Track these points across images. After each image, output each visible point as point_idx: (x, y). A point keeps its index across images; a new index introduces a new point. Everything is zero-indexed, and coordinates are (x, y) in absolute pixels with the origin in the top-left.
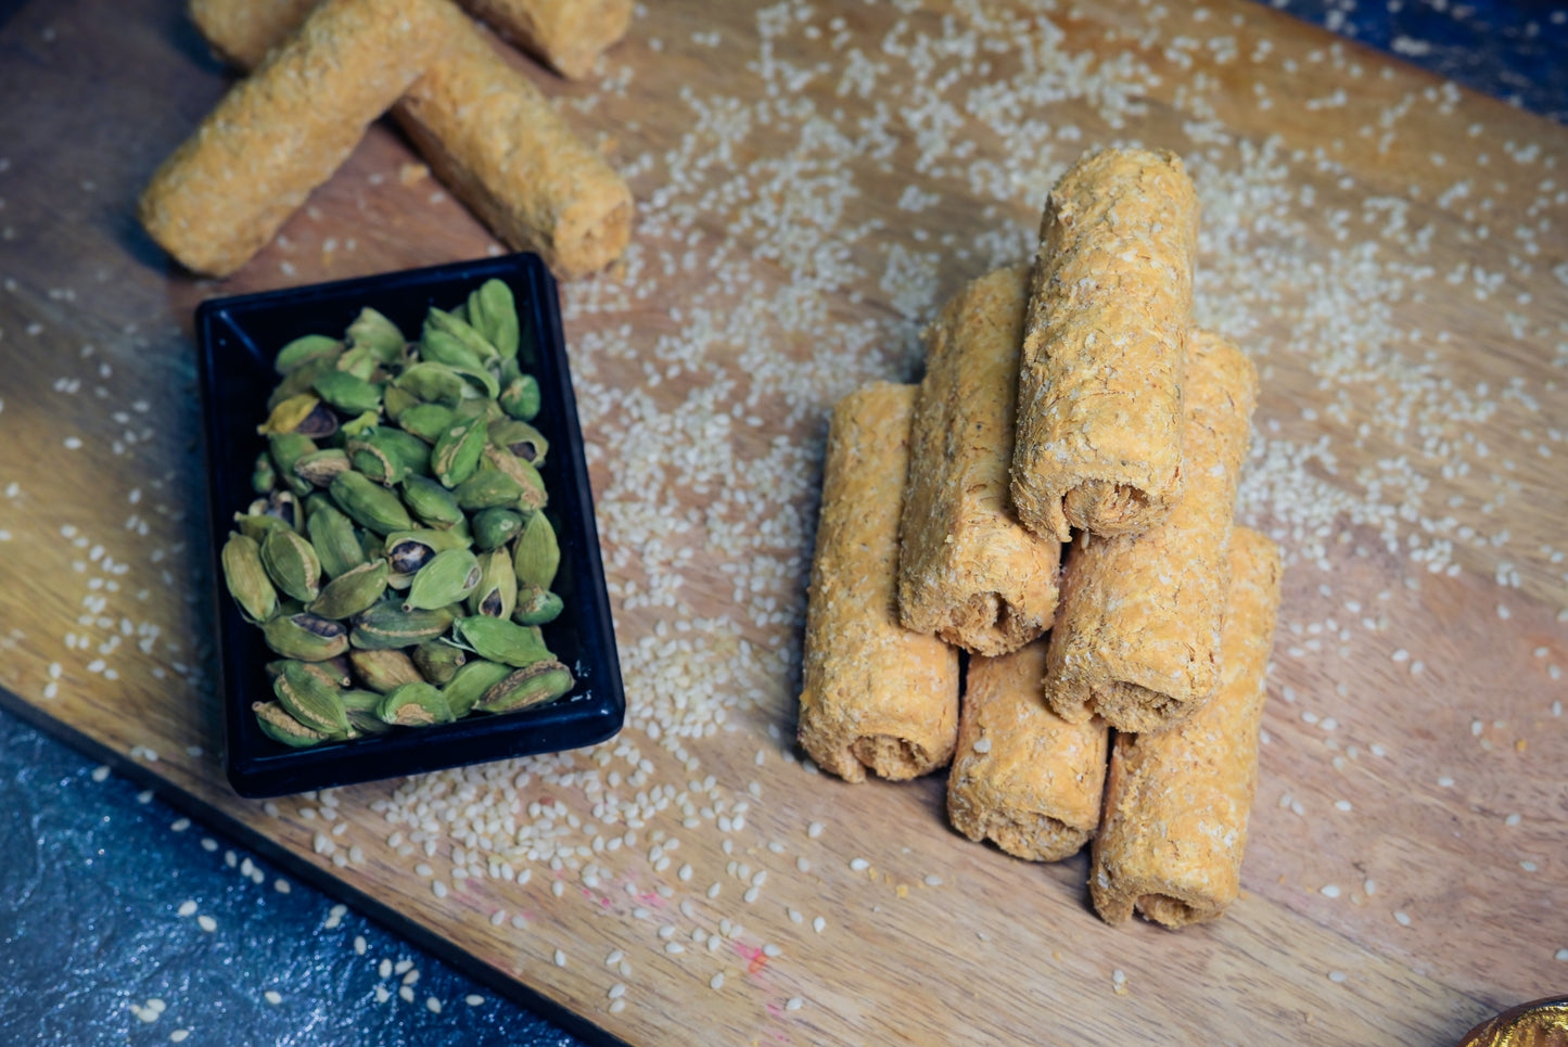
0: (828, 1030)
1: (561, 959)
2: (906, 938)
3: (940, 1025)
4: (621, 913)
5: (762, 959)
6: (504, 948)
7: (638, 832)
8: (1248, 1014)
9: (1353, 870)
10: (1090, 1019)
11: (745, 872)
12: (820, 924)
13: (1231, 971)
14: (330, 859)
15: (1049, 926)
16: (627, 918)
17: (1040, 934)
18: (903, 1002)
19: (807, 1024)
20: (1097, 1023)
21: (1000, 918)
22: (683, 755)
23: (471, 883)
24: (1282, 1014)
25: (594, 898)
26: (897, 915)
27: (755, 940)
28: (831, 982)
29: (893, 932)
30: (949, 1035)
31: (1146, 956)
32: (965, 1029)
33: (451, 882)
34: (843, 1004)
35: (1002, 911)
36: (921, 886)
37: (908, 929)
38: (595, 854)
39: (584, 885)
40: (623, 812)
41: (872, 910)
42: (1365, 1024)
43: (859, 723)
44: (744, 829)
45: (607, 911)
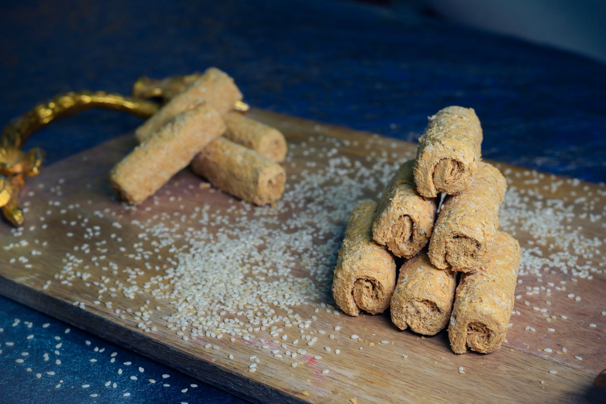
0: (340, 379)
1: (231, 357)
2: (373, 357)
3: (386, 379)
4: (258, 347)
5: (313, 360)
6: (209, 354)
7: (267, 327)
8: (516, 381)
9: (557, 346)
10: (449, 380)
11: (308, 338)
12: (338, 352)
13: (507, 369)
14: (144, 330)
15: (433, 356)
16: (259, 348)
17: (428, 357)
18: (371, 373)
19: (331, 377)
20: (452, 381)
21: (412, 353)
22: (286, 309)
23: (198, 338)
24: (530, 382)
25: (247, 343)
26: (369, 351)
27: (311, 355)
28: (341, 367)
29: (367, 355)
30: (390, 382)
31: (472, 364)
32: (396, 381)
33: (190, 337)
34: (346, 372)
35: (413, 351)
36: (379, 343)
37: (373, 354)
38: (249, 332)
39: (244, 339)
40: (261, 321)
41: (360, 349)
42: (566, 385)
43: (356, 271)
44: (309, 328)
45: (252, 346)
